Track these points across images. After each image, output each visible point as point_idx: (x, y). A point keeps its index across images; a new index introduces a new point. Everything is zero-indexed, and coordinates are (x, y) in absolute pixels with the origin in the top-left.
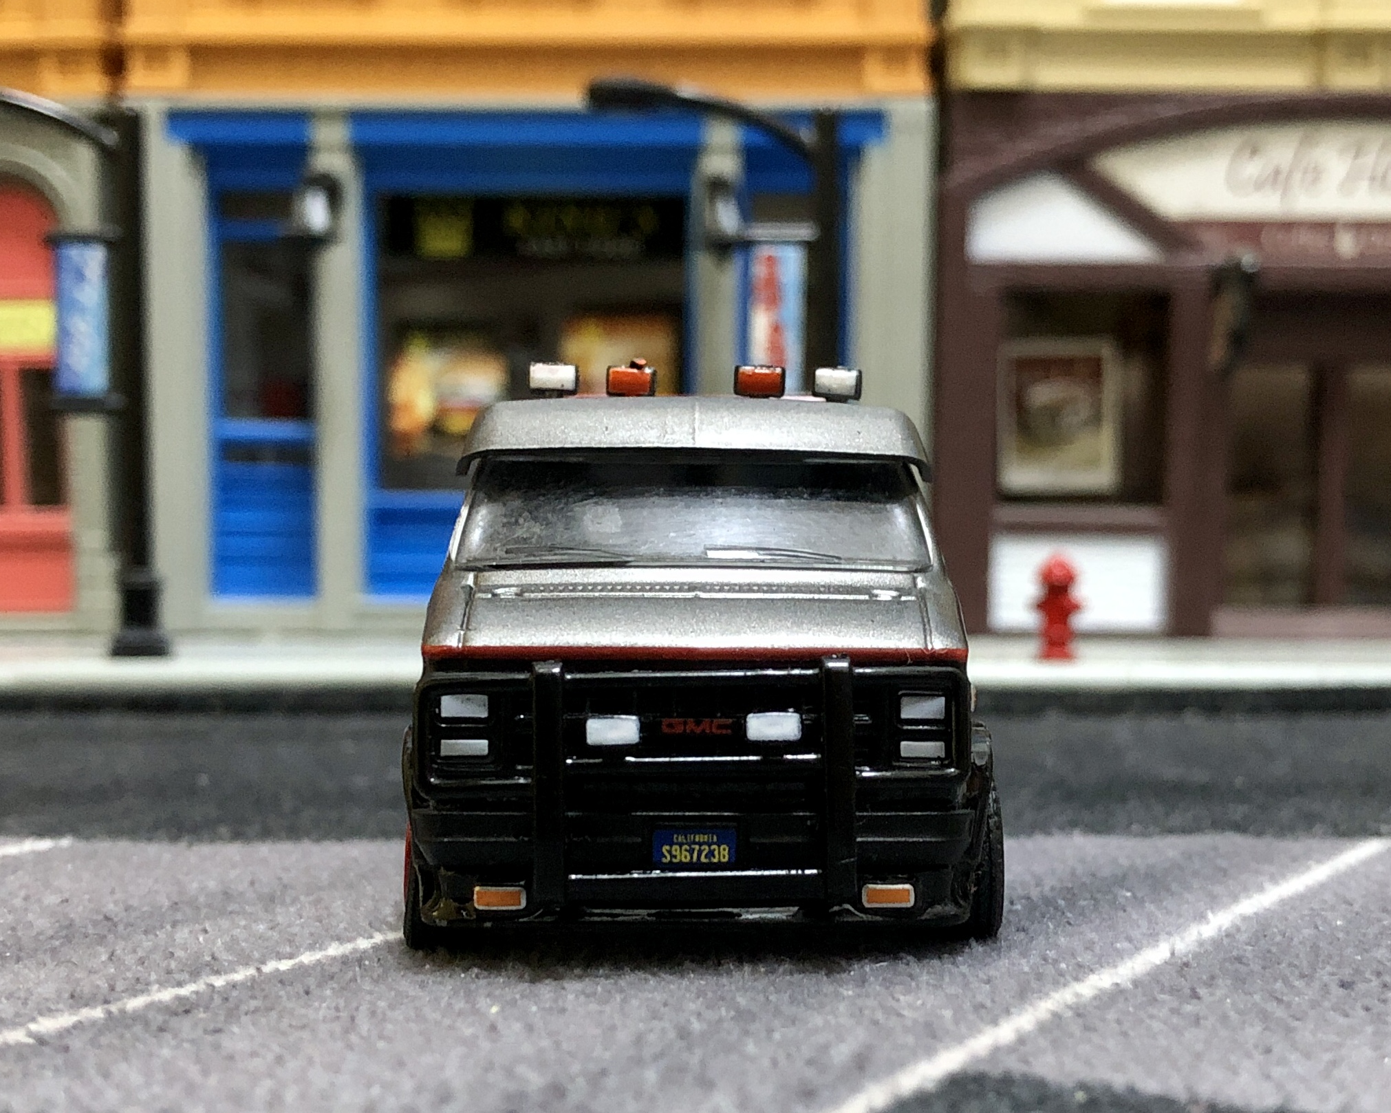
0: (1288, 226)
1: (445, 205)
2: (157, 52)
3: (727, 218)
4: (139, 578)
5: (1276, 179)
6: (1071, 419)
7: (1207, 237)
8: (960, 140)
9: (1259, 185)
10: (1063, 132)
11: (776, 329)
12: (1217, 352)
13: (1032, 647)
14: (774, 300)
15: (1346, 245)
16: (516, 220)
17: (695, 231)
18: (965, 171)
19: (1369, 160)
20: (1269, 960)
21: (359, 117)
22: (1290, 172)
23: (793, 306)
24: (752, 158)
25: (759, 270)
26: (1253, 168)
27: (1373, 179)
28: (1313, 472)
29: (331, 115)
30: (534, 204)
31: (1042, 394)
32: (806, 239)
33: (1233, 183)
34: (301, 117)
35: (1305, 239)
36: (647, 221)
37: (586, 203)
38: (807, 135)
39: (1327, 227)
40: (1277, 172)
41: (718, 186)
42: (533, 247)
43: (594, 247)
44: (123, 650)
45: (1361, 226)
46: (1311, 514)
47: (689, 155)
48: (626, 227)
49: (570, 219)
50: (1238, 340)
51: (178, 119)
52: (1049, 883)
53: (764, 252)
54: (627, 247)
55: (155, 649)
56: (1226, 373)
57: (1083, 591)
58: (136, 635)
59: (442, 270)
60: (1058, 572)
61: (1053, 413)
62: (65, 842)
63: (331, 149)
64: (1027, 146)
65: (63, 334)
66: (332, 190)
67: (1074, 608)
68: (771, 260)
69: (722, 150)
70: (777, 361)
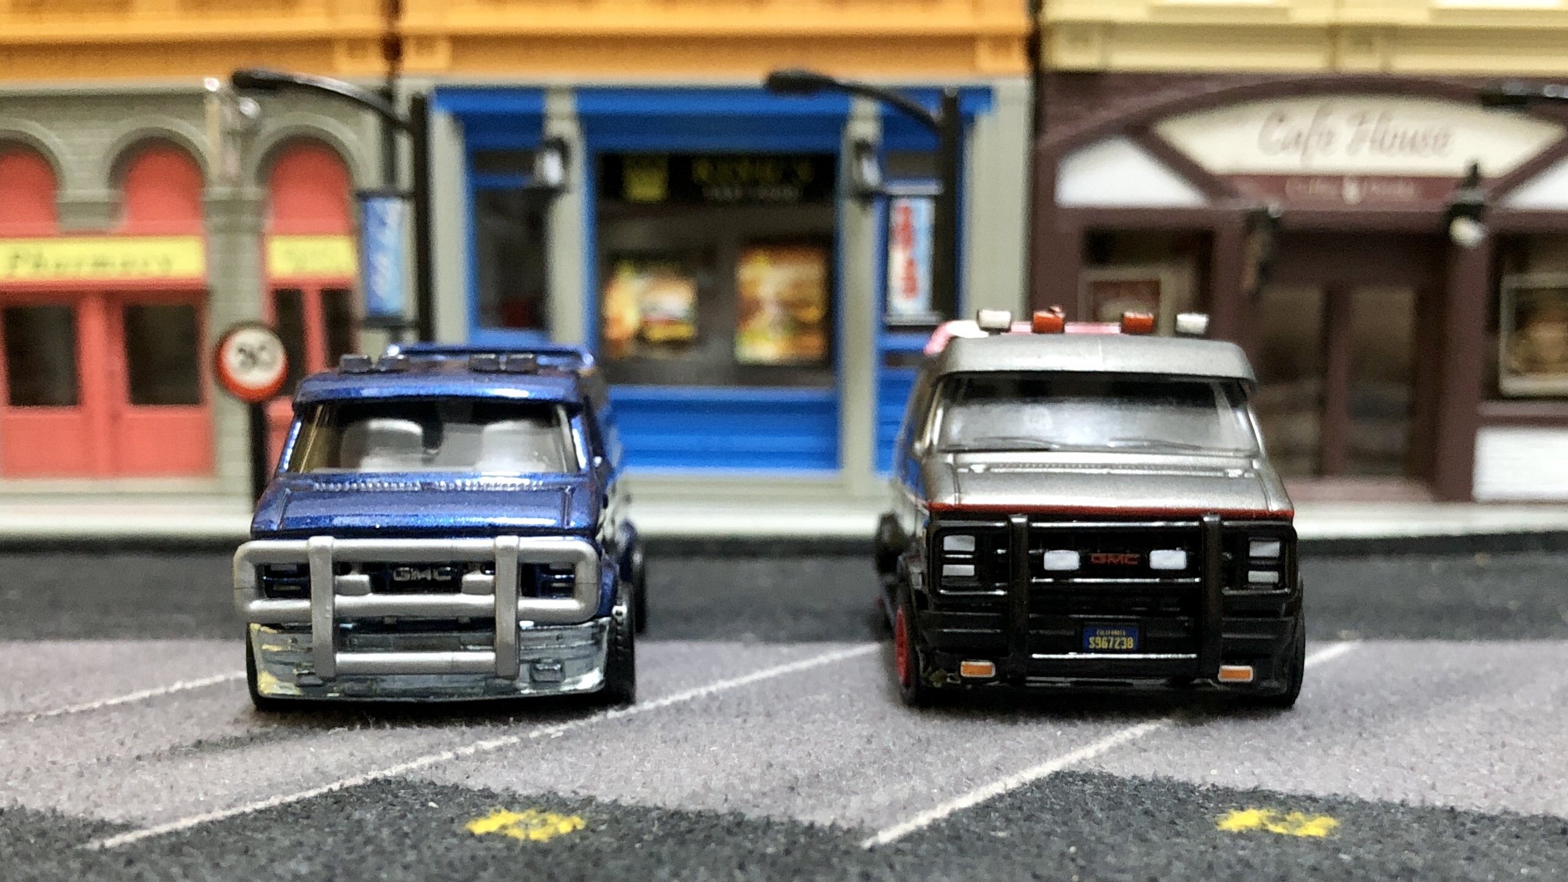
0: (1307, 178)
1: (647, 161)
2: (426, 41)
3: (870, 173)
5: (1298, 141)
7: (1244, 187)
8: (1051, 110)
9: (1285, 147)
10: (1134, 104)
11: (911, 264)
12: (1249, 279)
14: (909, 241)
15: (1352, 193)
16: (702, 172)
17: (844, 180)
18: (1054, 135)
19: (1371, 126)
21: (582, 92)
22: (1309, 135)
23: (923, 245)
24: (888, 125)
25: (897, 219)
26: (1279, 133)
27: (1373, 141)
28: (1323, 371)
29: (560, 91)
30: (715, 159)
32: (934, 194)
33: (1264, 145)
34: (538, 92)
35: (1320, 188)
36: (804, 172)
37: (756, 158)
38: (935, 111)
39: (1337, 179)
40: (1299, 136)
41: (862, 148)
42: (716, 193)
43: (763, 193)
45: (1363, 179)
46: (1321, 404)
47: (839, 122)
48: (787, 177)
49: (744, 171)
50: (1265, 271)
51: (445, 93)
53: (902, 203)
54: (789, 193)
56: (1255, 296)
59: (644, 210)
63: (562, 118)
64: (1103, 115)
66: (561, 147)
68: (907, 211)
69: (865, 119)
70: (911, 289)
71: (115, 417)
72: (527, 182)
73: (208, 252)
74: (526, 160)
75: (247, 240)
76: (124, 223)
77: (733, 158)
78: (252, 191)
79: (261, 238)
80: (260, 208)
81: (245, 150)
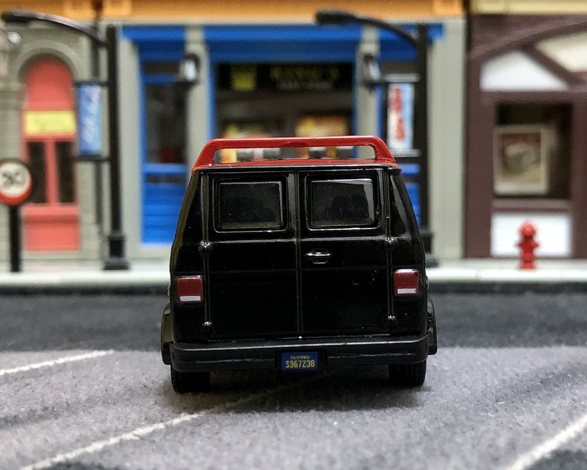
1: (244, 67)
3: (374, 72)
4: (117, 235)
6: (526, 161)
8: (477, 36)
10: (524, 33)
11: (401, 121)
13: (516, 263)
14: (399, 108)
16: (276, 74)
17: (358, 77)
18: (479, 50)
21: (208, 28)
23: (408, 111)
24: (384, 45)
25: (392, 95)
29: (194, 27)
30: (284, 67)
31: (513, 150)
32: (415, 81)
34: (182, 28)
36: (334, 74)
37: (307, 66)
38: (414, 35)
41: (368, 58)
42: (284, 86)
43: (311, 85)
44: (109, 267)
47: (355, 44)
48: (325, 77)
49: (300, 73)
51: (127, 29)
54: (326, 85)
55: (123, 267)
57: (539, 238)
58: (115, 260)
59: (243, 96)
60: (528, 230)
61: (519, 158)
63: (195, 43)
64: (507, 39)
65: (80, 126)
66: (195, 59)
67: (536, 245)
68: (398, 91)
69: (370, 42)
70: (401, 136)
72: (175, 79)
74: (175, 67)
75: (13, 113)
77: (295, 66)
78: (15, 85)
79: (20, 111)
80: (20, 95)
81: (11, 63)
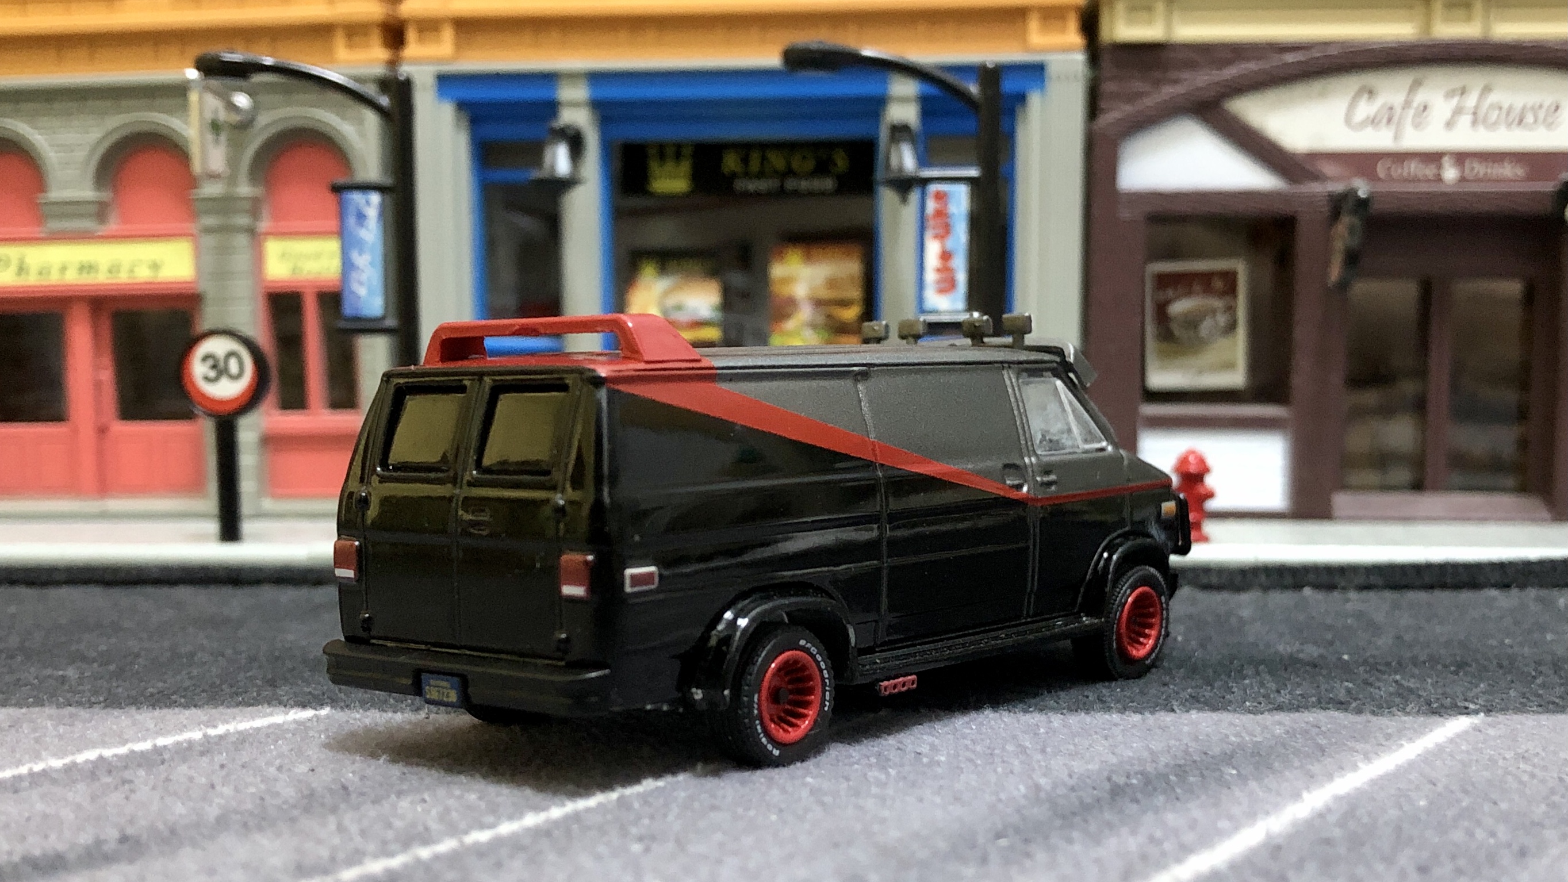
0: (1401, 157)
2: (429, 26)
3: (906, 159)
5: (1389, 117)
6: (1206, 327)
7: (1329, 169)
9: (1373, 121)
10: (1202, 78)
12: (1335, 272)
15: (1451, 174)
16: (731, 162)
17: (882, 168)
18: (1111, 115)
19: (1471, 100)
20: (1355, 841)
21: (595, 77)
22: (1402, 113)
23: (961, 235)
24: (928, 107)
25: (933, 203)
26: (1365, 109)
27: (1474, 119)
28: (1421, 373)
29: (573, 76)
30: (745, 148)
31: (1180, 307)
32: (972, 178)
33: (1351, 122)
34: (550, 78)
35: (1413, 168)
36: (841, 162)
37: (789, 147)
38: (973, 89)
39: (1434, 158)
40: (1391, 111)
41: (900, 131)
43: (799, 184)
45: (1461, 157)
46: (1420, 407)
47: (878, 103)
48: (822, 169)
49: (777, 161)
50: (1352, 259)
51: (445, 81)
52: (1163, 760)
54: (828, 184)
56: (1343, 286)
59: (670, 205)
60: (1192, 463)
61: (1192, 322)
62: (325, 711)
63: (575, 105)
64: (1168, 92)
65: (347, 265)
66: (572, 137)
67: (1208, 495)
68: (940, 196)
69: (904, 100)
70: (947, 285)
71: (102, 431)
72: (535, 174)
73: (198, 254)
74: (535, 152)
75: (242, 240)
76: (113, 225)
78: (245, 188)
79: (257, 239)
80: (254, 208)
81: (236, 146)
